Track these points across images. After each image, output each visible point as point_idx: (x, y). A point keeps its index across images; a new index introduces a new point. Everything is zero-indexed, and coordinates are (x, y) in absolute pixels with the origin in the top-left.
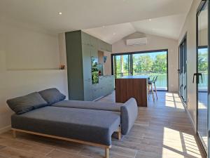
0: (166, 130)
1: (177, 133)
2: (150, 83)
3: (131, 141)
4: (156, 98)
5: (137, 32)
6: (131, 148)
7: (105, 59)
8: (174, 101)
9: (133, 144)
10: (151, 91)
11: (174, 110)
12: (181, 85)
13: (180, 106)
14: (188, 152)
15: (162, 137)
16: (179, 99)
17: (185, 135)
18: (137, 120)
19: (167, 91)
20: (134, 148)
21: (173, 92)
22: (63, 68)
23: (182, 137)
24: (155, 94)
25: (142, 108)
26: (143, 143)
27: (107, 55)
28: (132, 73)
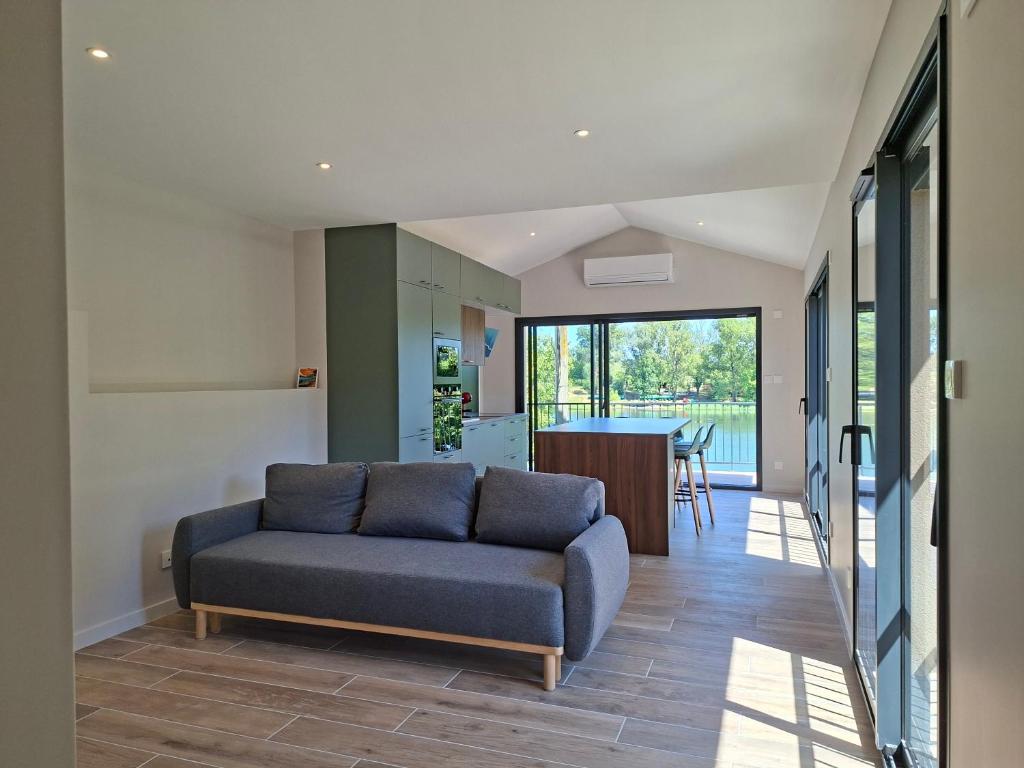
0: (741, 645)
1: (782, 659)
2: (682, 456)
3: (600, 685)
4: (705, 521)
5: (632, 228)
6: (601, 708)
7: (489, 341)
8: (783, 535)
9: (610, 695)
10: (685, 490)
11: (780, 572)
12: (812, 464)
13: (806, 555)
14: (815, 725)
15: (724, 672)
16: (802, 527)
17: (810, 664)
18: (624, 607)
19: (758, 488)
20: (613, 709)
21: (781, 495)
22: (307, 380)
23: (798, 673)
24: (702, 502)
25: (645, 561)
26: (647, 691)
27: (500, 322)
28: (605, 406)
